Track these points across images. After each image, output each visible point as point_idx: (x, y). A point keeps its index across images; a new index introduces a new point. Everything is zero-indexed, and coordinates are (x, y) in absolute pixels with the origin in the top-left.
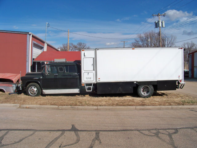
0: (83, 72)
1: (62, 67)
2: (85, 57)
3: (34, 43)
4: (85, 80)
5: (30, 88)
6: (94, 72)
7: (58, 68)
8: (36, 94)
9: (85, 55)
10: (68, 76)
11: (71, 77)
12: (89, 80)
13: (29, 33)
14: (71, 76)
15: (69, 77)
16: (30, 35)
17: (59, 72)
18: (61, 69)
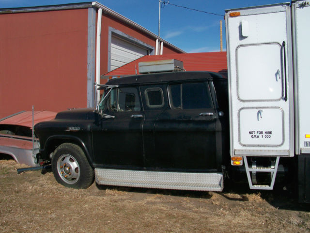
0: (235, 105)
1: (157, 89)
2: (244, 42)
3: (113, 33)
4: (247, 139)
5: (61, 158)
6: (286, 106)
7: (146, 92)
8: (78, 179)
9: (244, 35)
10: (179, 122)
11: (191, 126)
12: (262, 140)
13: (91, 3)
14: (189, 122)
15: (182, 126)
16: (96, 9)
17: (149, 109)
18: (156, 98)
